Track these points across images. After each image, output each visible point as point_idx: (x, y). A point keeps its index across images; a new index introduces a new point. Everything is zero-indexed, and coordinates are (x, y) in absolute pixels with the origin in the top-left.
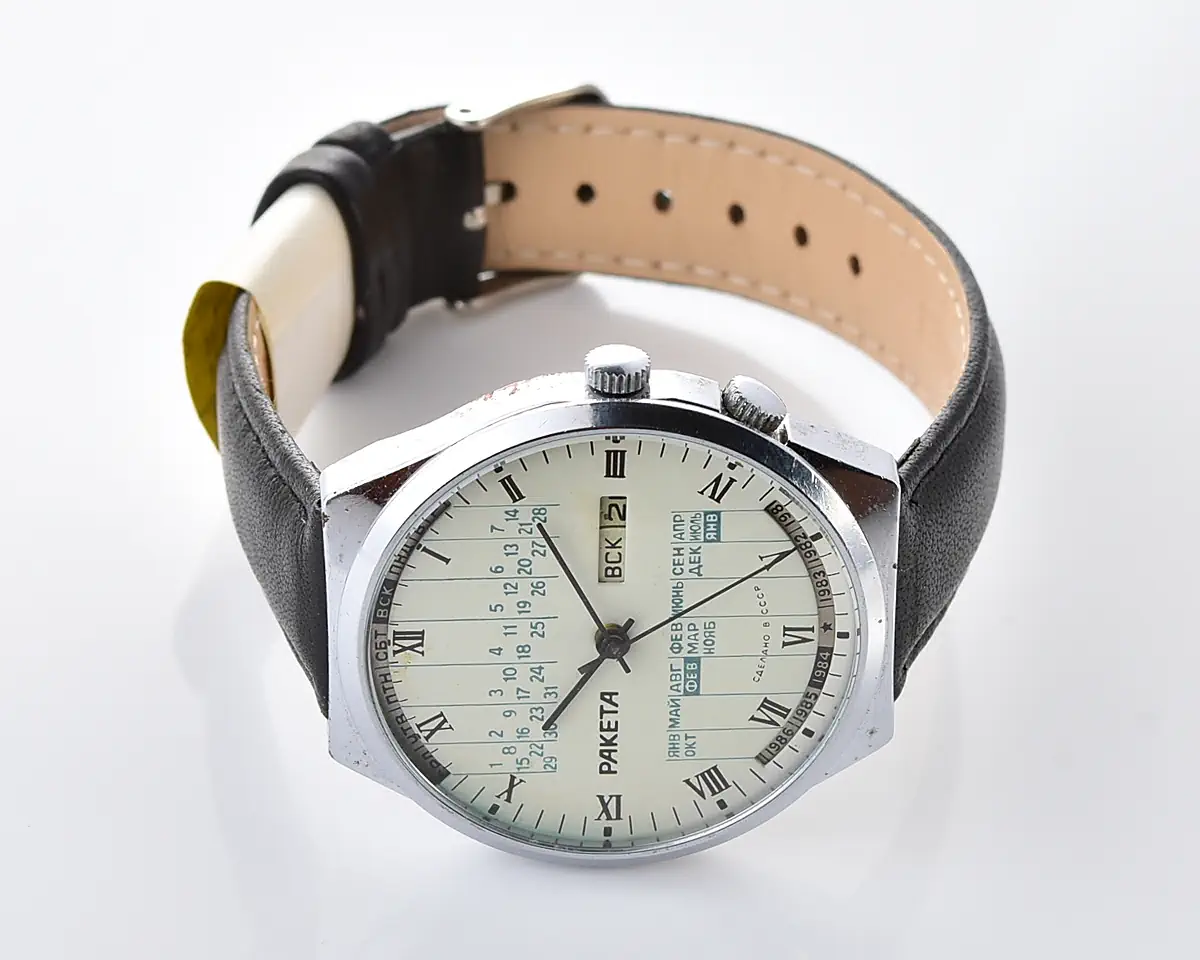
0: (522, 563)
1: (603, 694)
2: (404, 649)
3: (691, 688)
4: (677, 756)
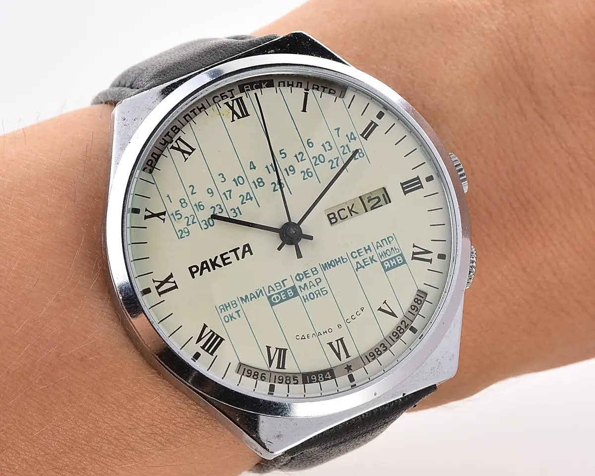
0: (321, 157)
1: (248, 245)
2: (232, 108)
3: (274, 299)
4: (221, 312)
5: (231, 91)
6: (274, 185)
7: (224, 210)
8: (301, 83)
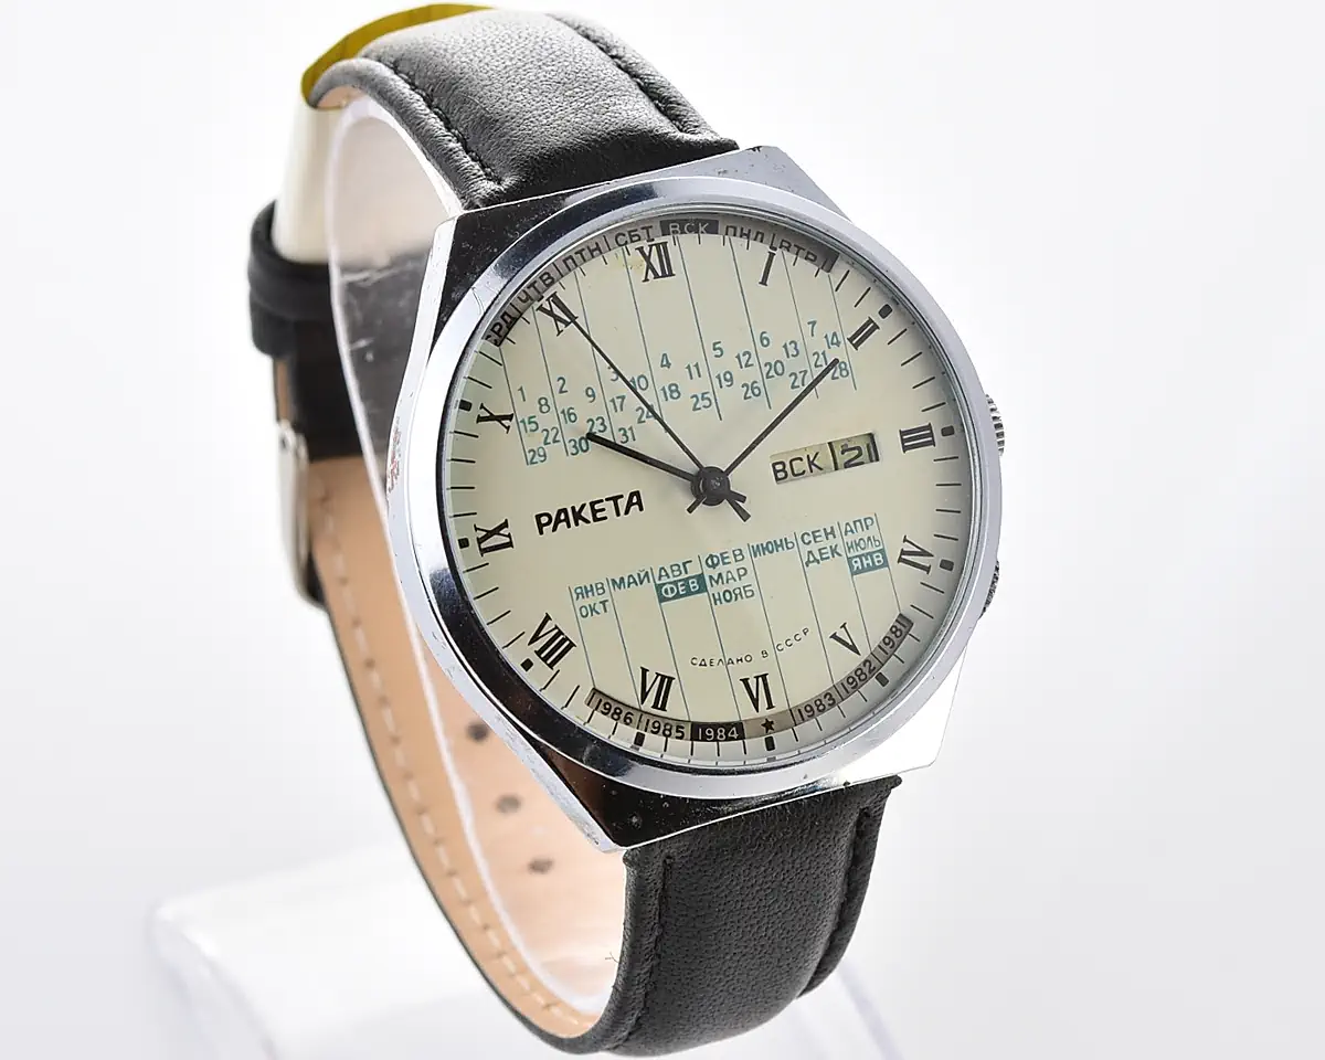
0: (779, 364)
2: (647, 258)
3: (666, 591)
4: (578, 598)
5: (647, 228)
6: (695, 399)
7: (609, 429)
8: (763, 234)
